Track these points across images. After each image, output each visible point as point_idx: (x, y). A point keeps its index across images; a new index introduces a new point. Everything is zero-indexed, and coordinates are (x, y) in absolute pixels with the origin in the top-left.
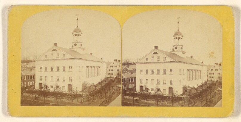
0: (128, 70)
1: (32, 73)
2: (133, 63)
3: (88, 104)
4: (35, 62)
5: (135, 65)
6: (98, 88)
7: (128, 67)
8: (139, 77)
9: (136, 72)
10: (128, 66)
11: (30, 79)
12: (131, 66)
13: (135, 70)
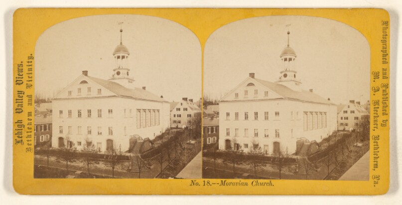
0: (206, 114)
1: (46, 121)
2: (214, 102)
3: (140, 172)
4: (51, 102)
5: (218, 104)
6: (156, 146)
7: (206, 109)
8: (224, 124)
9: (218, 117)
10: (206, 107)
11: (43, 131)
12: (210, 106)
13: (218, 113)
